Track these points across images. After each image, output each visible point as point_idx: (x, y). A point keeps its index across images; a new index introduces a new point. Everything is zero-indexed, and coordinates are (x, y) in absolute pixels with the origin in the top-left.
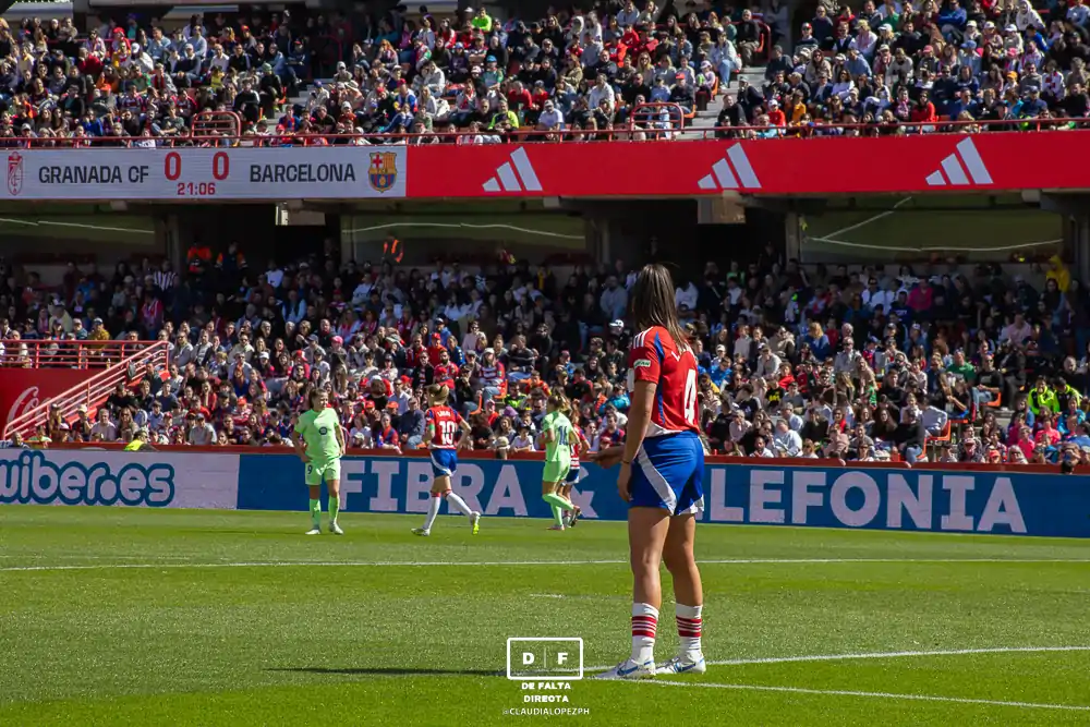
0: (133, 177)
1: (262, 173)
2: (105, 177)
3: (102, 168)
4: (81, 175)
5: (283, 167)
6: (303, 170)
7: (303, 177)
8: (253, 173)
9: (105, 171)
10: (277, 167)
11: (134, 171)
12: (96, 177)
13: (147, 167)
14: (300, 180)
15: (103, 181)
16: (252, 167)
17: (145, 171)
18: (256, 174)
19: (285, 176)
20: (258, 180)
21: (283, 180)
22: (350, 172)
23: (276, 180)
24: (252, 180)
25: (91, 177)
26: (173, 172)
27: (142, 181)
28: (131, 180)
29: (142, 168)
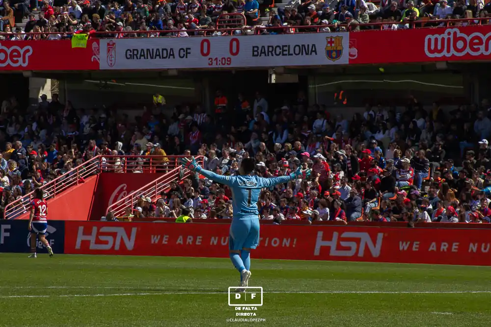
0: (182, 55)
1: (259, 51)
2: (165, 55)
3: (163, 50)
4: (150, 54)
5: (272, 47)
6: (285, 48)
7: (285, 53)
8: (254, 51)
9: (165, 52)
10: (269, 47)
11: (182, 51)
12: (159, 55)
13: (190, 49)
14: (283, 55)
15: (163, 58)
16: (254, 47)
17: (188, 51)
18: (256, 51)
19: (274, 52)
20: (257, 55)
21: (272, 55)
22: (314, 49)
23: (268, 55)
24: (254, 55)
25: (156, 55)
26: (205, 51)
27: (186, 57)
28: (180, 57)
29: (187, 49)
